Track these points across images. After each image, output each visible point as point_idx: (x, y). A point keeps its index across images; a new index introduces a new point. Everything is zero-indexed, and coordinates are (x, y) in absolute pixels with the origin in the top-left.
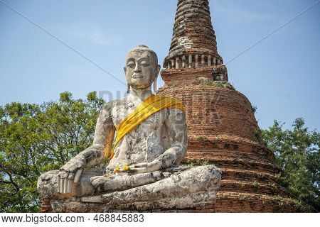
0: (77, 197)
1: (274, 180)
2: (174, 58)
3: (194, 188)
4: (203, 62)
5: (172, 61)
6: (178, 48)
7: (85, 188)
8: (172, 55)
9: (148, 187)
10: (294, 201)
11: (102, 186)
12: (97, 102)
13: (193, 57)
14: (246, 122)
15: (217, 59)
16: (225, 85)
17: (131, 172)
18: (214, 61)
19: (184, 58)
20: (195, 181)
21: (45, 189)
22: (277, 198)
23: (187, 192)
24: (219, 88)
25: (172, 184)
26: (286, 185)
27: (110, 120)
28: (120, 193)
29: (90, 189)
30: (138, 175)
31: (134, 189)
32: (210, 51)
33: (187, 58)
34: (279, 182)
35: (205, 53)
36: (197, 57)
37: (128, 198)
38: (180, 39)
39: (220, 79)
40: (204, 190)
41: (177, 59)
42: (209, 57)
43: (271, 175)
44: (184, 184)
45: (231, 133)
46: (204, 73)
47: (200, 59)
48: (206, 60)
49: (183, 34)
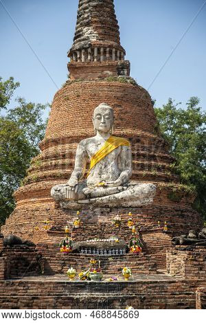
0: (75, 200)
1: (169, 169)
2: (80, 50)
3: (141, 197)
4: (108, 55)
5: (78, 53)
6: (84, 40)
7: (80, 196)
8: (77, 46)
9: (116, 195)
10: (185, 187)
13: (99, 50)
14: (147, 117)
15: (121, 52)
16: (129, 81)
18: (118, 55)
19: (89, 50)
21: (58, 195)
22: (171, 185)
23: (138, 198)
24: (124, 84)
25: (130, 194)
26: (179, 173)
27: (85, 152)
28: (100, 198)
29: (83, 196)
30: (110, 188)
31: (108, 197)
32: (115, 44)
33: (93, 50)
34: (173, 171)
35: (110, 46)
36: (102, 50)
38: (85, 29)
39: (123, 74)
40: (147, 197)
41: (83, 51)
42: (114, 50)
43: (167, 165)
44: (137, 194)
45: (134, 127)
46: (110, 67)
47: (105, 52)
48: (111, 53)
49: (88, 24)
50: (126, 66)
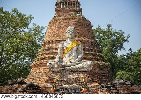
0: (58, 68)
3: (87, 67)
5: (60, 4)
8: (59, 1)
9: (76, 66)
10: (106, 63)
11: (64, 65)
12: (18, 14)
13: (69, 3)
14: (90, 32)
16: (82, 17)
17: (71, 62)
18: (77, 5)
20: (87, 65)
21: (50, 66)
22: (100, 62)
23: (85, 67)
25: (82, 66)
26: (103, 57)
27: (63, 47)
28: (69, 67)
29: (61, 66)
30: (73, 63)
31: (72, 67)
33: (66, 3)
34: (100, 56)
35: (73, 2)
37: (71, 69)
39: (79, 14)
40: (90, 67)
41: (62, 3)
43: (98, 54)
45: (84, 37)
46: (73, 11)
47: (71, 4)
48: (74, 4)
50: (81, 10)
